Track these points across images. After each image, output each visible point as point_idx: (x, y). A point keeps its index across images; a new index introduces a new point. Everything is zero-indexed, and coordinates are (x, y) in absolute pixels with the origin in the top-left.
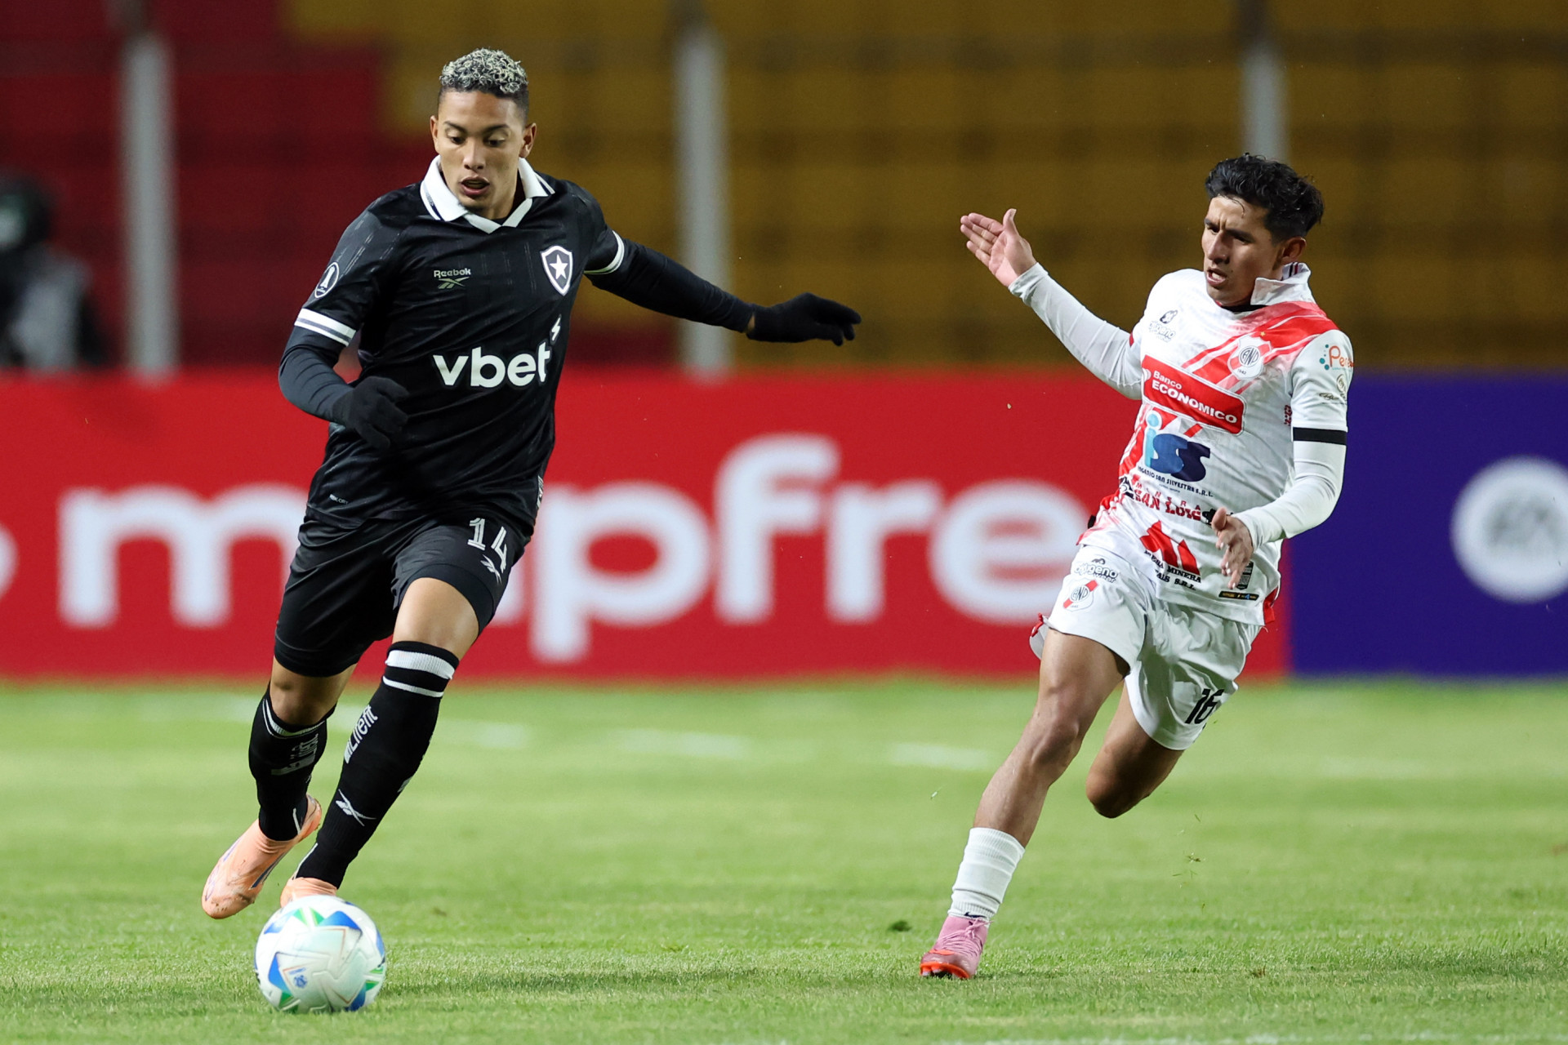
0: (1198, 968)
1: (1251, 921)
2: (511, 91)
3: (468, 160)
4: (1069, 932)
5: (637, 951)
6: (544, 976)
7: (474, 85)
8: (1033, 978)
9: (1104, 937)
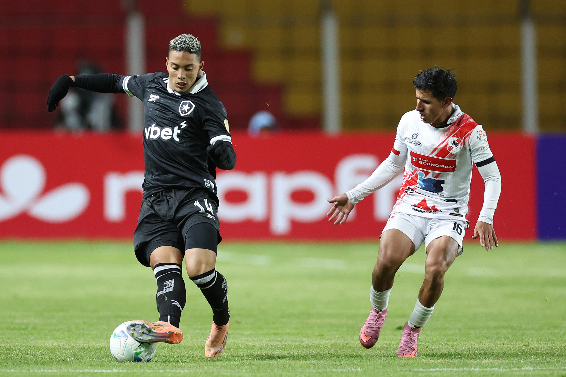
0: (505, 343)
1: (524, 326)
2: (195, 51)
3: (179, 76)
4: (459, 330)
5: (308, 336)
6: (275, 345)
7: (182, 49)
8: (447, 346)
9: (472, 332)
